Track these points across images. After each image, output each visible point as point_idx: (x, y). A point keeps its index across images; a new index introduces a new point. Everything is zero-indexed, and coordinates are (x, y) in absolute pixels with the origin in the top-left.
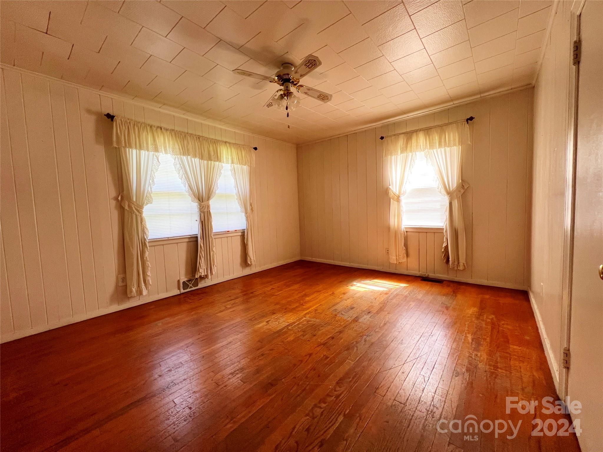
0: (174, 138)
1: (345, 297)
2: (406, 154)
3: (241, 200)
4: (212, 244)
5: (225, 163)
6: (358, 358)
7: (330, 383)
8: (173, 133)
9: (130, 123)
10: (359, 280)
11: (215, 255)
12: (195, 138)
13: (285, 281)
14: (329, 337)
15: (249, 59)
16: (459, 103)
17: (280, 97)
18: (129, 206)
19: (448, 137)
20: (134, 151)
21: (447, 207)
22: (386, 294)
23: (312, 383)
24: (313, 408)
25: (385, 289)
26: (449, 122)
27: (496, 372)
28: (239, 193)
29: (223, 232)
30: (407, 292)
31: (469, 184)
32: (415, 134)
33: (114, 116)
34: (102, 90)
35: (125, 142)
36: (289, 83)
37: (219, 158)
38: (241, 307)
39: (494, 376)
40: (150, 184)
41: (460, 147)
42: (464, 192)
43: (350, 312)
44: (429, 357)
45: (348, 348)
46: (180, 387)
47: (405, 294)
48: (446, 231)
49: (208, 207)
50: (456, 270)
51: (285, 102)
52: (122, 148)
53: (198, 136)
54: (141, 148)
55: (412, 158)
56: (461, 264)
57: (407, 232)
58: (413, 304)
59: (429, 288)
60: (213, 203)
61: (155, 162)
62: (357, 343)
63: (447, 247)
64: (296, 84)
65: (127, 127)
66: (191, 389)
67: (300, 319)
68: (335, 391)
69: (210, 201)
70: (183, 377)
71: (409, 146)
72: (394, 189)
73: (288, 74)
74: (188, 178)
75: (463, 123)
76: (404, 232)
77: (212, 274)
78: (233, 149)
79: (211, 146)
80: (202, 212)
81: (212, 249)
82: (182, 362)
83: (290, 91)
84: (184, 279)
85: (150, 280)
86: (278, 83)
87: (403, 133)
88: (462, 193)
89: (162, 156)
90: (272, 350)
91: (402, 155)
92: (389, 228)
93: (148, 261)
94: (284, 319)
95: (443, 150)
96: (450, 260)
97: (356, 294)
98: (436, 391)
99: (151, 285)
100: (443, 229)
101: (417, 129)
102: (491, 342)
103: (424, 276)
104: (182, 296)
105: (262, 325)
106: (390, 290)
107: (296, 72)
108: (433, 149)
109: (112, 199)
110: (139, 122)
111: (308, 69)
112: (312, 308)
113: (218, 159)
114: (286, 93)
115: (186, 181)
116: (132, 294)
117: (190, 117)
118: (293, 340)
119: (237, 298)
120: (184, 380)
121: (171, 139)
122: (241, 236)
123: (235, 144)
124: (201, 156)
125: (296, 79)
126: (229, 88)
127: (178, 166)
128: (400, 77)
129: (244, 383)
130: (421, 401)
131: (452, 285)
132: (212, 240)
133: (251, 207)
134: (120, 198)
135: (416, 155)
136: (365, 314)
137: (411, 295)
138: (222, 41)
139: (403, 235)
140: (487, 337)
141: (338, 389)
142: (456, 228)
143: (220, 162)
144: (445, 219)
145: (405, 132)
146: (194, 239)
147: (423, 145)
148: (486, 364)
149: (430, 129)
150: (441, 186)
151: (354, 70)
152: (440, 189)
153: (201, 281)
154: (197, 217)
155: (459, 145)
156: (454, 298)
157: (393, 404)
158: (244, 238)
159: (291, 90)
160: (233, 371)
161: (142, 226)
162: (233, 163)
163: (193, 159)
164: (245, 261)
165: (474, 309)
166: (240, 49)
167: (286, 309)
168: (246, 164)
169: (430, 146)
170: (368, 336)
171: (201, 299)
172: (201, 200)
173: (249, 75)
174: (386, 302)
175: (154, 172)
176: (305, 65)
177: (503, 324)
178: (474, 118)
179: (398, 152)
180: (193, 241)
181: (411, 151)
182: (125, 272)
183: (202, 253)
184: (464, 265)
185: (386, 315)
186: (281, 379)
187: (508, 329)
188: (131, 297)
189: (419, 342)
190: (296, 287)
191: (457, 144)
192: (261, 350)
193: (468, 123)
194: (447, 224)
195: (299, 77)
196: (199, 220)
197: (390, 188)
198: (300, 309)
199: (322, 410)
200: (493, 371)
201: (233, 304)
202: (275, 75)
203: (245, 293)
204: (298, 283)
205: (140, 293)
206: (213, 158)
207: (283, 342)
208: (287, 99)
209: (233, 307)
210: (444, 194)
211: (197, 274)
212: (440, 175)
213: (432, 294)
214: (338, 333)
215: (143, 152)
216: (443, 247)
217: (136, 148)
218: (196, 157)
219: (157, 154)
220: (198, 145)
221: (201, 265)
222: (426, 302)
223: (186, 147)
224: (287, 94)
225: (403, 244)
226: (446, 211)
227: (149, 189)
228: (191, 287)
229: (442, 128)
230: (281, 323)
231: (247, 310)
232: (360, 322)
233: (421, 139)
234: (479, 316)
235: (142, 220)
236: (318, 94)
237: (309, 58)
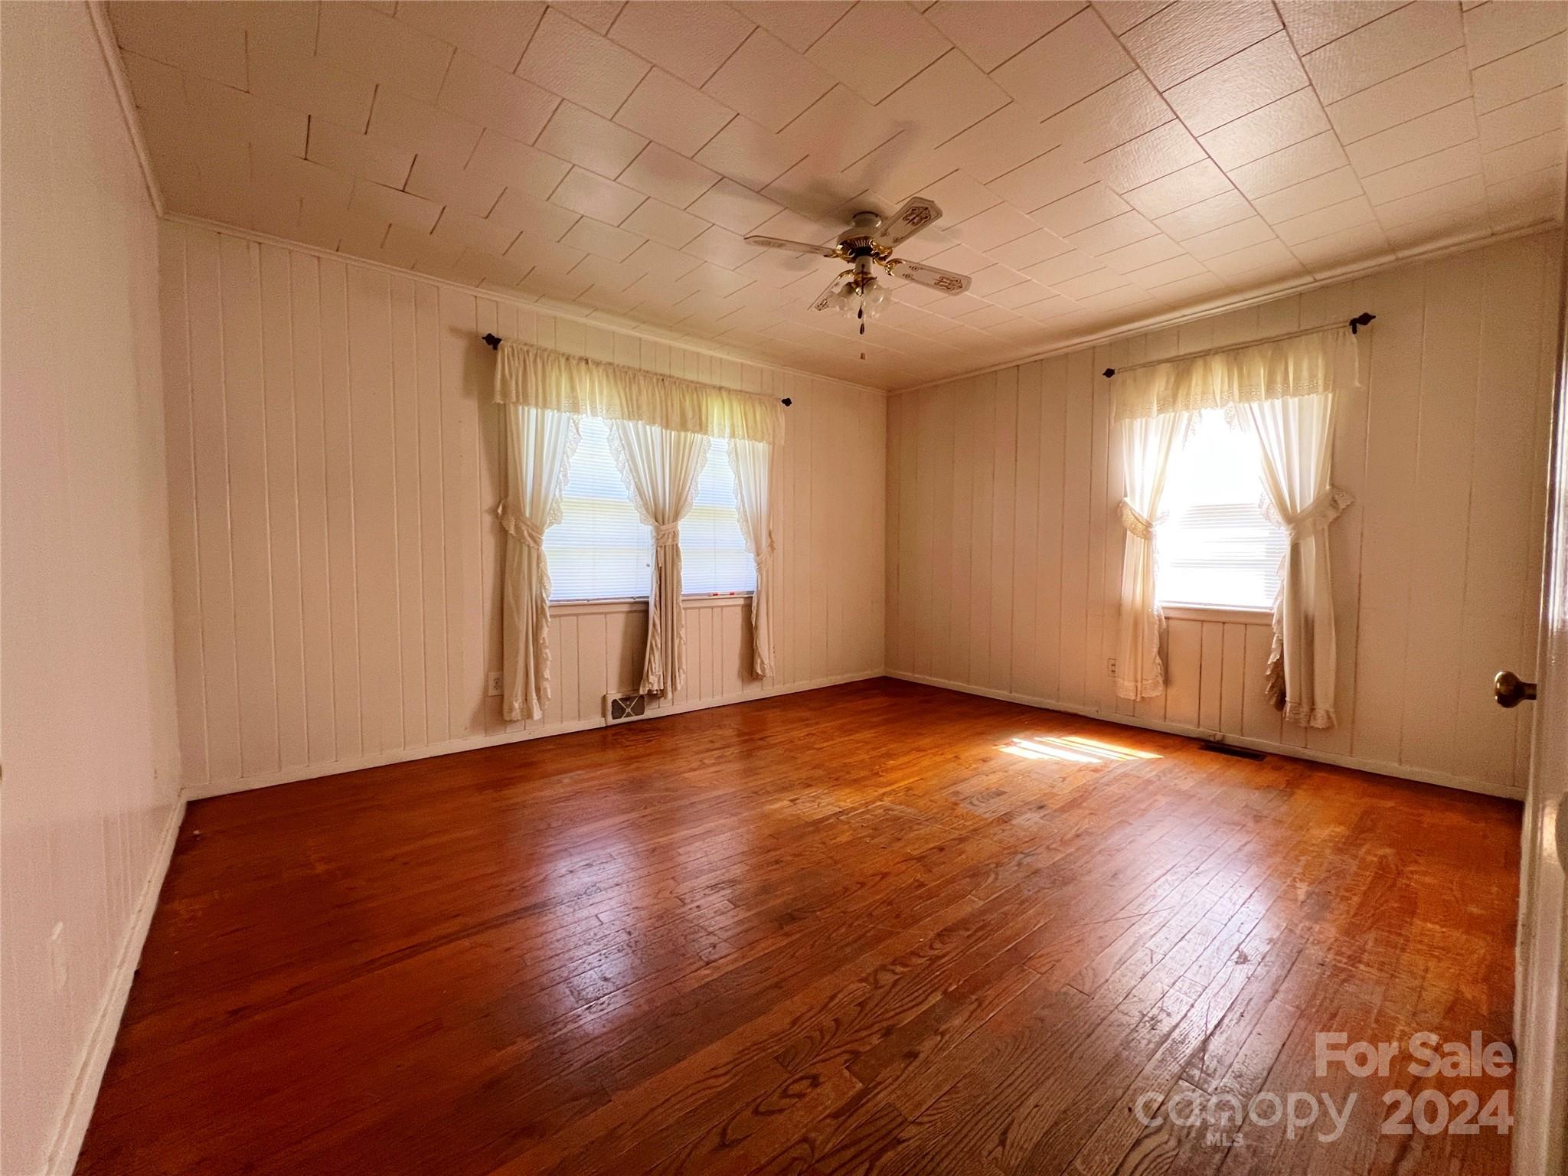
0: (612, 382)
1: (985, 769)
2: (1173, 414)
3: (747, 521)
4: (679, 620)
5: (716, 435)
6: (995, 896)
7: (921, 934)
8: (610, 371)
9: (528, 352)
10: (1028, 733)
11: (684, 648)
12: (655, 380)
13: (840, 722)
14: (932, 845)
15: (782, 208)
16: (1330, 278)
17: (846, 288)
18: (517, 528)
19: (1295, 370)
20: (533, 411)
21: (1284, 557)
22: (1096, 770)
23: (880, 926)
24: (876, 972)
25: (1095, 761)
26: (1302, 328)
27: (1353, 969)
28: (744, 506)
29: (704, 595)
30: (1154, 773)
31: (1354, 497)
32: (1200, 362)
33: (501, 340)
34: (483, 288)
35: (517, 392)
36: (868, 257)
37: (704, 426)
38: (736, 766)
39: (1343, 976)
40: (558, 482)
41: (1330, 396)
42: (1336, 519)
43: (992, 801)
44: (1178, 916)
45: (976, 874)
46: (610, 896)
47: (1148, 776)
48: (1280, 622)
49: (675, 535)
50: (1306, 728)
51: (857, 300)
52: (511, 405)
53: (661, 375)
54: (545, 405)
55: (1189, 424)
56: (1320, 712)
57: (1167, 618)
58: (1162, 801)
59: (1218, 769)
60: (684, 526)
61: (571, 434)
62: (998, 865)
63: (1279, 665)
64: (884, 258)
65: (522, 360)
66: (629, 901)
67: (867, 804)
68: (931, 948)
69: (680, 523)
70: (616, 880)
71: (1182, 392)
72: (1137, 504)
73: (866, 238)
74: (634, 470)
75: (1342, 330)
76: (1160, 620)
77: (676, 689)
78: (735, 405)
79: (687, 398)
80: (661, 547)
81: (678, 633)
82: (614, 854)
83: (869, 276)
84: (614, 694)
85: (548, 687)
86: (844, 259)
87: (1167, 361)
88: (1331, 520)
89: (585, 420)
90: (799, 855)
91: (1162, 416)
92: (1118, 607)
93: (546, 647)
94: (831, 800)
95: (1278, 403)
96: (1287, 699)
97: (1014, 764)
98: (1174, 984)
99: (549, 700)
100: (1272, 615)
101: (1209, 347)
102: (1361, 905)
103: (1212, 739)
104: (610, 732)
105: (781, 806)
106: (1107, 763)
107: (884, 234)
108: (1248, 400)
109: (487, 511)
110: (546, 350)
111: (910, 227)
112: (902, 784)
113: (702, 427)
114: (860, 279)
115: (631, 478)
116: (514, 714)
117: (647, 334)
118: (848, 842)
119: (728, 746)
120: (617, 885)
121: (605, 385)
122: (743, 606)
123: (741, 391)
124: (664, 420)
125: (885, 248)
126: (733, 270)
127: (617, 443)
128: (1150, 225)
129: (736, 906)
130: (1130, 996)
131: (1289, 767)
132: (679, 613)
133: (769, 540)
134: (500, 511)
135: (1201, 416)
136: (1030, 809)
137: (1163, 779)
138: (725, 179)
139: (1156, 626)
140: (1355, 895)
141: (937, 945)
142: (1310, 617)
143: (706, 433)
144: (1278, 590)
145: (1173, 358)
146: (641, 607)
147: (1221, 392)
148: (1329, 949)
149: (1243, 348)
150: (1269, 500)
151: (1027, 216)
152: (1265, 506)
153: (650, 703)
154: (648, 558)
155: (1326, 389)
156: (1285, 798)
157: (1062, 990)
158: (751, 612)
159: (872, 271)
160: (713, 882)
161: (538, 572)
162: (733, 435)
163: (648, 427)
164: (750, 670)
165: (1338, 830)
166: (761, 192)
167: (837, 779)
168: (763, 438)
169: (1240, 392)
170: (1027, 855)
171: (650, 741)
172: (661, 521)
173: (780, 246)
174: (1092, 788)
175: (568, 457)
176: (905, 219)
177: (1412, 872)
178: (1374, 317)
179: (1150, 408)
180: (640, 610)
181: (1187, 407)
182: (501, 668)
183: (655, 640)
184: (1329, 717)
185: (1085, 817)
186: (815, 911)
187: (1423, 884)
188: (511, 721)
189: (1158, 883)
190: (866, 734)
191: (1321, 389)
192: (773, 853)
193: (1355, 331)
194: (1282, 602)
195: (890, 244)
196: (653, 563)
197: (1125, 504)
198: (869, 782)
199: (897, 977)
200: (1345, 966)
201: (720, 757)
202: (836, 239)
203: (747, 738)
204: (872, 727)
205: (528, 715)
206: (690, 425)
207: (824, 843)
208: (862, 293)
209: (719, 764)
210: (1277, 521)
211: (644, 687)
212: (1267, 471)
213: (1222, 784)
214: (957, 842)
215: (549, 413)
216: (1269, 663)
217: (537, 405)
218: (654, 423)
219: (575, 417)
220: (660, 397)
221: (653, 666)
222: (1200, 799)
223: (635, 403)
224: (864, 281)
225: (1155, 650)
226: (1281, 567)
227: (557, 493)
228: (629, 715)
229: (1277, 345)
230: (824, 806)
231: (749, 772)
232: (1014, 825)
233: (1218, 374)
234: (1343, 847)
235: (539, 557)
236: (938, 277)
237: (914, 205)
